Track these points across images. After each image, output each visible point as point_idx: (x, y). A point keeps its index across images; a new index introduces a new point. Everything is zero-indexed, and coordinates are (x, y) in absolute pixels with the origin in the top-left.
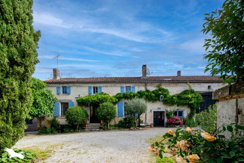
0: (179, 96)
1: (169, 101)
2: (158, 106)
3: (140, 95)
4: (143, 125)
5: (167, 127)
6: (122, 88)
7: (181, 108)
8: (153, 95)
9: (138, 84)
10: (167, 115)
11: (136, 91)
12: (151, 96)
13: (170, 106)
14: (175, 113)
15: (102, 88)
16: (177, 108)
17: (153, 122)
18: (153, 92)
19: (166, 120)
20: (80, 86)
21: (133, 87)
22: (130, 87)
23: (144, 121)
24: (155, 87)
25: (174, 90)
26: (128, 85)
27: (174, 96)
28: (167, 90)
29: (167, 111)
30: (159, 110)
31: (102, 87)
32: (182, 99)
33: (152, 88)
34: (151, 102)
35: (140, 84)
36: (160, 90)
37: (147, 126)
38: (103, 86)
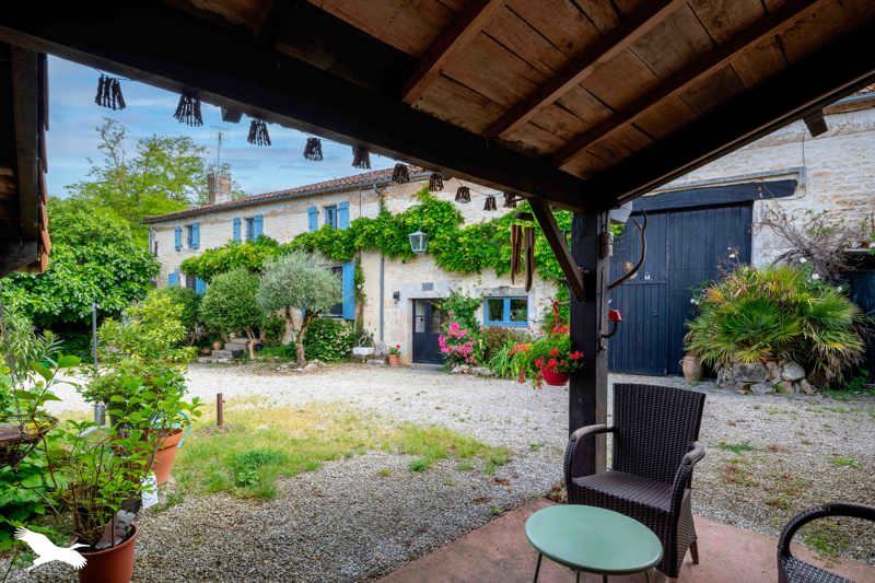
2: (423, 277)
6: (313, 213)
7: (514, 284)
9: (358, 193)
15: (265, 220)
16: (496, 286)
18: (396, 221)
20: (217, 221)
21: (344, 209)
22: (335, 206)
24: (413, 196)
29: (457, 298)
30: (429, 295)
31: (262, 216)
34: (399, 261)
35: (364, 194)
36: (422, 209)
38: (267, 216)
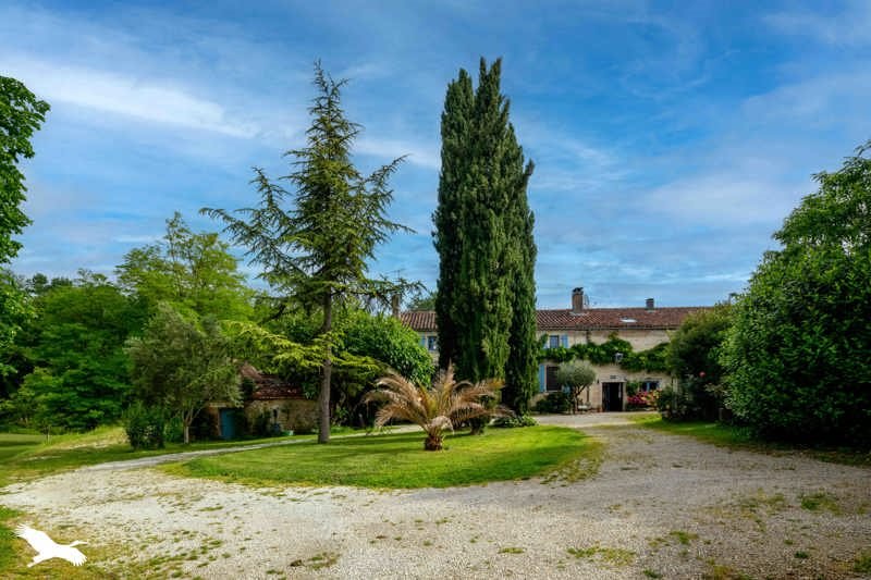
0: (650, 355)
1: (632, 364)
3: (580, 352)
4: (585, 407)
5: (627, 410)
7: (654, 377)
8: (603, 353)
9: (573, 332)
10: (629, 389)
11: (570, 345)
12: (598, 354)
13: (634, 372)
14: (644, 386)
16: (647, 376)
17: (601, 403)
18: (603, 347)
19: (626, 399)
21: (565, 338)
22: (557, 337)
23: (584, 401)
24: (605, 336)
25: (641, 344)
26: (555, 333)
27: (641, 354)
28: (628, 344)
29: (628, 382)
30: (613, 381)
32: (655, 360)
33: (600, 340)
35: (576, 332)
36: (616, 342)
37: (591, 410)
